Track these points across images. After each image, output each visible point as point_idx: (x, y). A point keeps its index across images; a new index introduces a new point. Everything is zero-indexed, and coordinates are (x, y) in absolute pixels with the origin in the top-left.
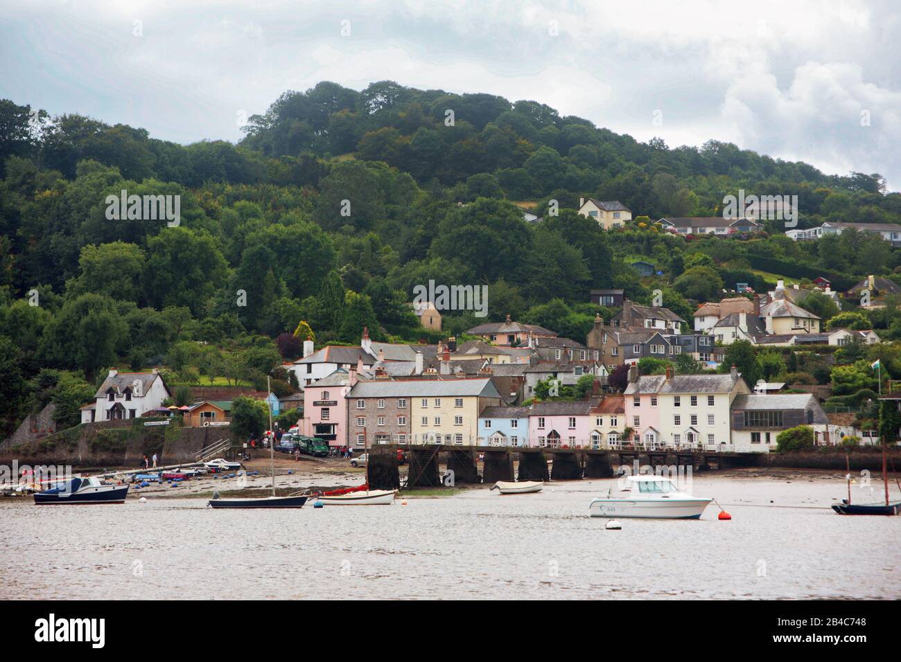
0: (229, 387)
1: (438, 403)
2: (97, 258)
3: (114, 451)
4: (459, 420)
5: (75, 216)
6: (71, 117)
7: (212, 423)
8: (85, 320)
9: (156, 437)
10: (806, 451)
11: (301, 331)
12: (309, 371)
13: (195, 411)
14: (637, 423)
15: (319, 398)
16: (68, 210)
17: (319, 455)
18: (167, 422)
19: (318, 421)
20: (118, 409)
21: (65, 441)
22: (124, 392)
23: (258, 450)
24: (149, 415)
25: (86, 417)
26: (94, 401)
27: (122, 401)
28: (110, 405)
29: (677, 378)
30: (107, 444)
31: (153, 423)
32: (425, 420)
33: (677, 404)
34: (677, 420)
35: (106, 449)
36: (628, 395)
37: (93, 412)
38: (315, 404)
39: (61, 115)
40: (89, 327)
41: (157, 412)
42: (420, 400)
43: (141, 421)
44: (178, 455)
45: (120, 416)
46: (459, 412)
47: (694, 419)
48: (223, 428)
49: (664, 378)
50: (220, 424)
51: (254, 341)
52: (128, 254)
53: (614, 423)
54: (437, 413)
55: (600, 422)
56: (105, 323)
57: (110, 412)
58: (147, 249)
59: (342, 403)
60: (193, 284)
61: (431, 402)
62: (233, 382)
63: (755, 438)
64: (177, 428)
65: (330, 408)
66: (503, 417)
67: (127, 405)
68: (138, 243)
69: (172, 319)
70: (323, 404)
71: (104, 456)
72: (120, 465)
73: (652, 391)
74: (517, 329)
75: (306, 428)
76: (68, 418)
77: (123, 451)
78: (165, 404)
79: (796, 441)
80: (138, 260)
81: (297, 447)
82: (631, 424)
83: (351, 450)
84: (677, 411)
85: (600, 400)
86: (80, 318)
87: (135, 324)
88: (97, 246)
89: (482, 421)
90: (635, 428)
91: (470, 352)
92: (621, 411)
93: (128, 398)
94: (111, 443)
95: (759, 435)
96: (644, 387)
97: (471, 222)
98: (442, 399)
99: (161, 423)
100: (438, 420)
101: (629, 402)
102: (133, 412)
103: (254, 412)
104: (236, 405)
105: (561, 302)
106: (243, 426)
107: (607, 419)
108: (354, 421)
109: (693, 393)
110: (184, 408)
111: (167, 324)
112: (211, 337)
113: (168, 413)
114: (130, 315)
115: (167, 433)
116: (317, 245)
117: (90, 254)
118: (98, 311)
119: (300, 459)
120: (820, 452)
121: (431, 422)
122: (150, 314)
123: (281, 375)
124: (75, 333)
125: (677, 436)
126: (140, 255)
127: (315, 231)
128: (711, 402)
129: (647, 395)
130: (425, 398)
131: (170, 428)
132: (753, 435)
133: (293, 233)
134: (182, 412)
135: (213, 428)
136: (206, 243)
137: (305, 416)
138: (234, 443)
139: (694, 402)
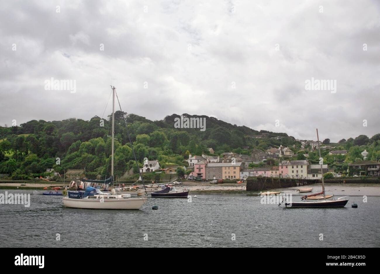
0: (173, 165)
1: (229, 168)
2: (140, 137)
3: (148, 179)
4: (235, 172)
5: (134, 130)
6: (132, 114)
7: (172, 173)
8: (139, 149)
9: (158, 176)
10: (331, 179)
11: (187, 153)
12: (191, 161)
13: (167, 170)
14: (282, 172)
15: (198, 167)
16: (133, 129)
17: (199, 181)
18: (161, 173)
19: (198, 173)
20: (148, 169)
21: (136, 176)
22: (150, 165)
23: (184, 180)
24: (156, 171)
25: (141, 171)
26: (143, 167)
27: (149, 167)
28: (147, 168)
29: (292, 161)
30: (146, 178)
31: (158, 173)
32: (226, 172)
33: (293, 168)
34: (293, 172)
35: (146, 179)
36: (280, 166)
37: (143, 170)
38: (197, 168)
39: (129, 114)
40: (140, 151)
41: (158, 170)
42: (224, 168)
43: (154, 172)
44: (164, 180)
45: (149, 171)
46: (234, 170)
47: (297, 171)
48: (175, 174)
49: (288, 161)
50: (174, 173)
51: (175, 155)
52: (146, 136)
53: (276, 173)
54: (229, 171)
55: (272, 172)
56: (144, 150)
57: (147, 170)
58: (150, 136)
59: (204, 168)
60: (160, 143)
61: (227, 168)
62: (174, 164)
63: (314, 176)
64: (163, 174)
65: (201, 169)
66: (246, 171)
67: (151, 168)
68: (148, 134)
69: (157, 150)
70: (199, 168)
71: (146, 180)
72: (150, 182)
73: (286, 165)
74: (232, 154)
75: (195, 174)
76: (136, 171)
77: (150, 179)
78: (159, 168)
79: (329, 176)
80: (149, 138)
81: (194, 179)
82: (281, 173)
83: (207, 180)
84: (293, 169)
85: (271, 167)
86: (138, 149)
87: (150, 151)
88: (140, 135)
89: (241, 173)
90: (282, 174)
91: (229, 157)
92: (278, 170)
93: (151, 167)
94: (147, 177)
95: (314, 175)
96: (284, 164)
97: (218, 132)
98: (230, 167)
99: (159, 173)
100: (229, 172)
101: (280, 167)
102: (152, 170)
103: (182, 170)
104: (178, 168)
105: (240, 148)
106: (180, 174)
107: (274, 172)
108: (207, 173)
109: (297, 165)
110: (164, 169)
111: (157, 151)
112: (166, 154)
113: (161, 170)
114: (148, 149)
115: (161, 175)
116: (186, 136)
117: (139, 137)
118: (142, 147)
119: (195, 182)
120: (335, 179)
121: (227, 173)
122: (153, 149)
123: (184, 162)
124: (137, 152)
125: (293, 176)
126: (149, 137)
127: (186, 133)
128: (302, 167)
129: (285, 165)
130: (226, 167)
131: (162, 174)
132: (313, 175)
133: (181, 133)
134: (164, 170)
135: (172, 174)
136: (163, 135)
137: (195, 171)
138: (178, 178)
139: (297, 167)
